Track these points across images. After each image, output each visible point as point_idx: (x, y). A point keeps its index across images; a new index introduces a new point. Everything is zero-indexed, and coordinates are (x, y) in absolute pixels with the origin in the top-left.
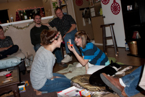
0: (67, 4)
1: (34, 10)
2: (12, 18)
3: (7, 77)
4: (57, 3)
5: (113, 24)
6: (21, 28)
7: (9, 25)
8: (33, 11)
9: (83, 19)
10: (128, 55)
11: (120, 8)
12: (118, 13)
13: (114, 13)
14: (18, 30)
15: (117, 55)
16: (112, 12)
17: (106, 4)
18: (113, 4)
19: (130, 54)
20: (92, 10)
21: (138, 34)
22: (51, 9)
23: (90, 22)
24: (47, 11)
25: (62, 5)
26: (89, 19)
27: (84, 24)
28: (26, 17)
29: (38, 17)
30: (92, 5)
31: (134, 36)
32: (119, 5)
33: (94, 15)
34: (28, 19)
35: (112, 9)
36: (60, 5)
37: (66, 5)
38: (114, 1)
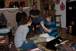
2: (7, 6)
3: (2, 40)
4: (32, 1)
5: (61, 16)
6: (11, 12)
9: (44, 10)
10: (66, 33)
11: (65, 7)
12: (64, 10)
13: (61, 10)
14: (9, 13)
15: (61, 32)
17: (58, 4)
18: (61, 5)
19: (68, 33)
20: (50, 6)
21: (73, 23)
22: (28, 3)
23: (47, 12)
25: (34, 2)
26: (47, 10)
27: (45, 13)
30: (50, 3)
31: (71, 23)
32: (64, 6)
33: (51, 9)
34: (16, 7)
35: (60, 7)
37: (37, 2)
38: (62, 3)
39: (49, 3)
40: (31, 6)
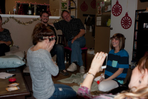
2: (15, 9)
9: (85, 25)
11: (131, 23)
12: (128, 28)
13: (123, 27)
16: (122, 25)
17: (116, 16)
18: (124, 17)
20: (99, 19)
22: (59, 8)
23: (91, 30)
26: (91, 27)
28: (30, 12)
29: (45, 14)
30: (100, 13)
32: (131, 20)
33: (100, 24)
35: (122, 22)
36: (70, 6)
37: (75, 8)
38: (127, 15)
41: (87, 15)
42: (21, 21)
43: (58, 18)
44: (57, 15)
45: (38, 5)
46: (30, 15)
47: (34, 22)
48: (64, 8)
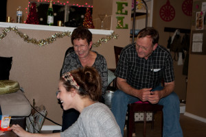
0: (149, 12)
1: (63, 6)
2: (20, 13)
4: (127, 5)
6: (35, 42)
7: (10, 28)
8: (62, 10)
14: (26, 43)
20: (197, 38)
22: (110, 13)
23: (180, 62)
24: (102, 17)
25: (137, 11)
26: (180, 54)
28: (50, 19)
30: (200, 26)
34: (55, 24)
36: (134, 10)
37: (146, 14)
39: (197, 24)
40: (119, 27)
41: (172, 30)
42: (30, 37)
43: (108, 32)
44: (107, 27)
45: (73, 7)
46: (52, 25)
47: (58, 39)
48: (122, 14)
